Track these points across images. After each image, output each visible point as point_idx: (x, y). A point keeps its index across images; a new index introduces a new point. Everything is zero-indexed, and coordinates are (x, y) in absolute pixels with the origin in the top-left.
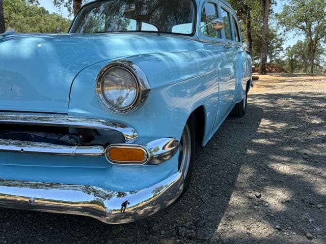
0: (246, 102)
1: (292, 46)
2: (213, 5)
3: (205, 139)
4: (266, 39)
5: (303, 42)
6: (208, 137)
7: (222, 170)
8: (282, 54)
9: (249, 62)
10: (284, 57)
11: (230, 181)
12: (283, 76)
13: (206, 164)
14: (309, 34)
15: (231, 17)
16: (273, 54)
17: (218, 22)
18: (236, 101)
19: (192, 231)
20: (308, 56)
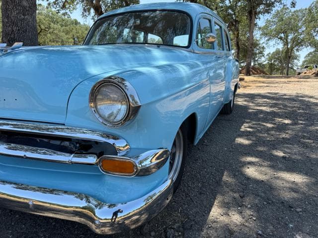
0: (234, 102)
1: (271, 53)
2: (208, 21)
3: (197, 137)
4: (251, 48)
5: (281, 50)
6: (199, 136)
7: (211, 167)
8: (263, 59)
9: (237, 68)
10: (265, 61)
11: (218, 179)
12: (264, 77)
13: (197, 160)
14: (286, 43)
15: (223, 30)
16: (256, 59)
17: (211, 36)
18: (226, 101)
19: (180, 233)
20: (285, 61)
